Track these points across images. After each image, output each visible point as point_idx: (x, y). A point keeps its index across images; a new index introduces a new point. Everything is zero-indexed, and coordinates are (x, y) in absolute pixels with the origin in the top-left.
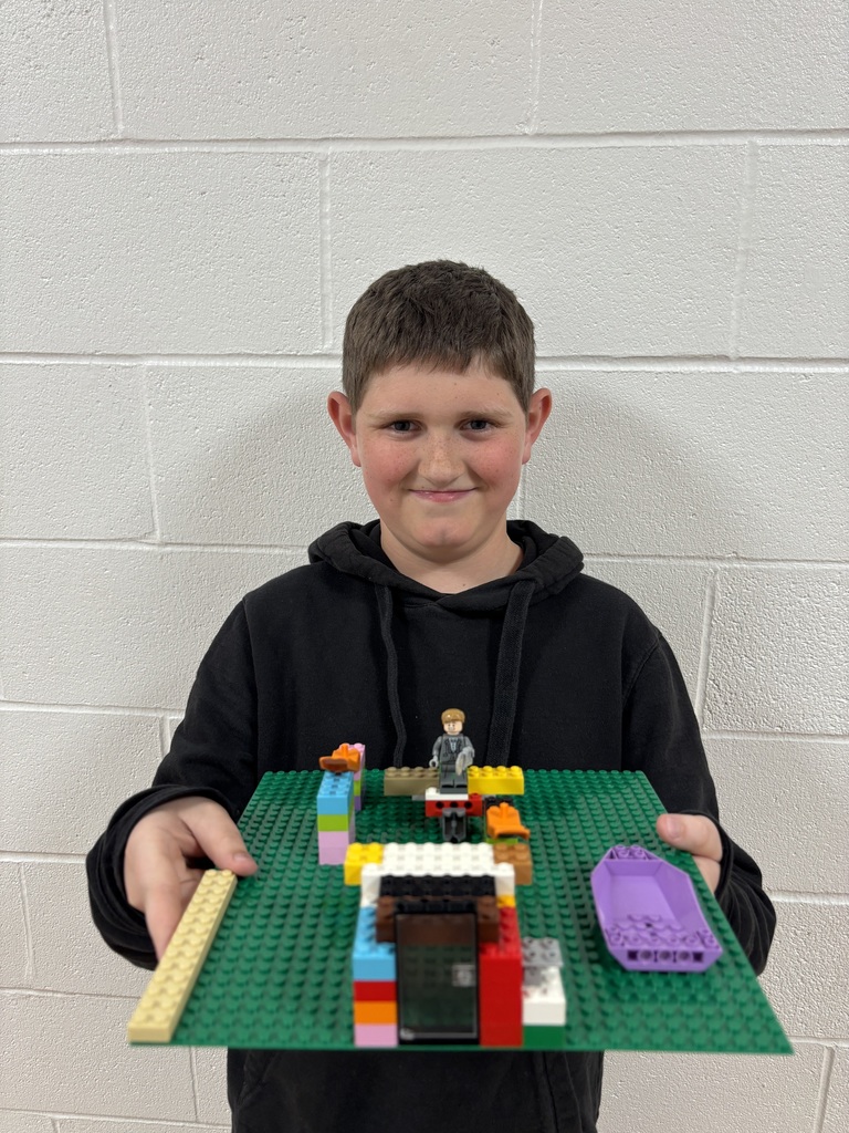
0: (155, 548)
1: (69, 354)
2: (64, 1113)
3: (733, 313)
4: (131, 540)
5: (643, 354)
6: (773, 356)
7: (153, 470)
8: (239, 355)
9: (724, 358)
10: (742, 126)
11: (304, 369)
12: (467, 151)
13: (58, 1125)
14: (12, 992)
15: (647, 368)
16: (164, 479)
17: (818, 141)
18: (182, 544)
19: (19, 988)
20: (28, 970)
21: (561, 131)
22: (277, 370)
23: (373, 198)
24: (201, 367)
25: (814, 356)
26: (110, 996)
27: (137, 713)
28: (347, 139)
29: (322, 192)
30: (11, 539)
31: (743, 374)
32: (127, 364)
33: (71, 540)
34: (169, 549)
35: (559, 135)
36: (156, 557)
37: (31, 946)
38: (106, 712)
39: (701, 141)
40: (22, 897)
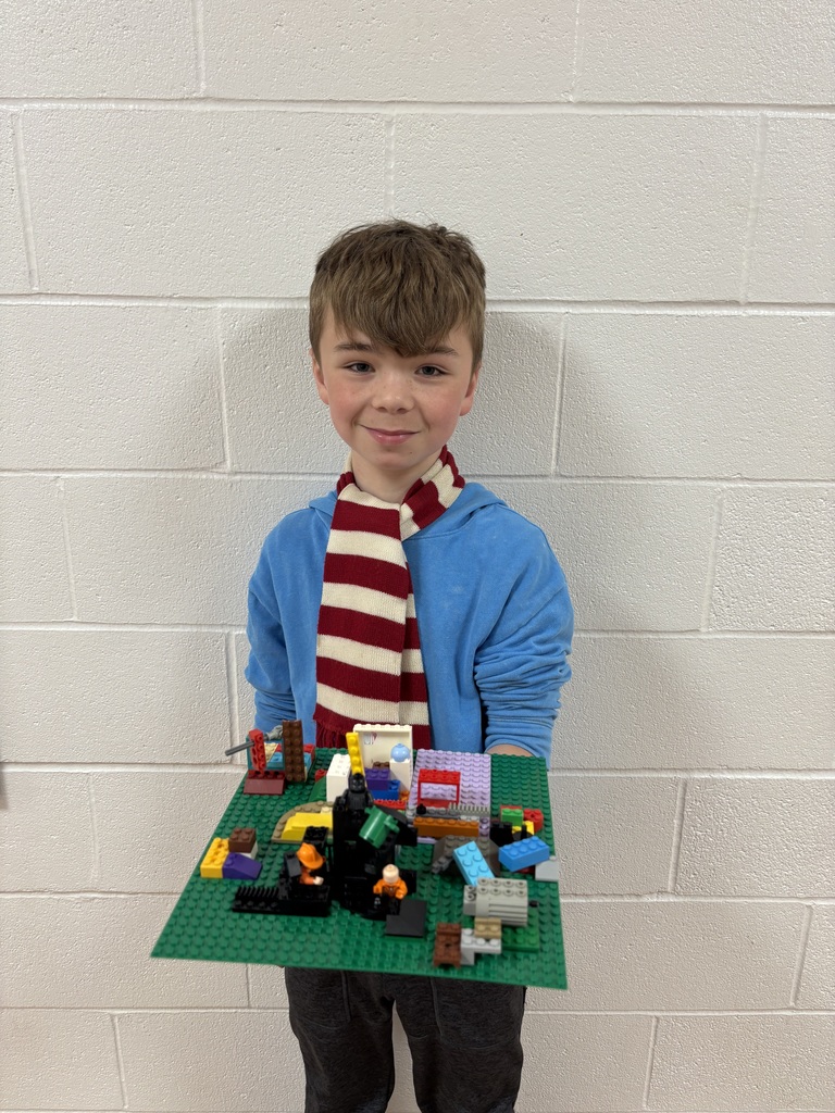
0: (226, 477)
2: (122, 1008)
3: (744, 263)
5: (665, 299)
6: (777, 301)
9: (735, 303)
10: (755, 101)
12: (517, 116)
13: (116, 1020)
15: (669, 311)
17: (817, 115)
18: (251, 473)
21: (601, 100)
23: (434, 157)
25: (811, 301)
27: (205, 630)
28: (411, 102)
29: (387, 150)
30: (87, 470)
31: (750, 317)
33: (146, 470)
34: (238, 477)
35: (600, 104)
38: (174, 630)
39: (721, 112)
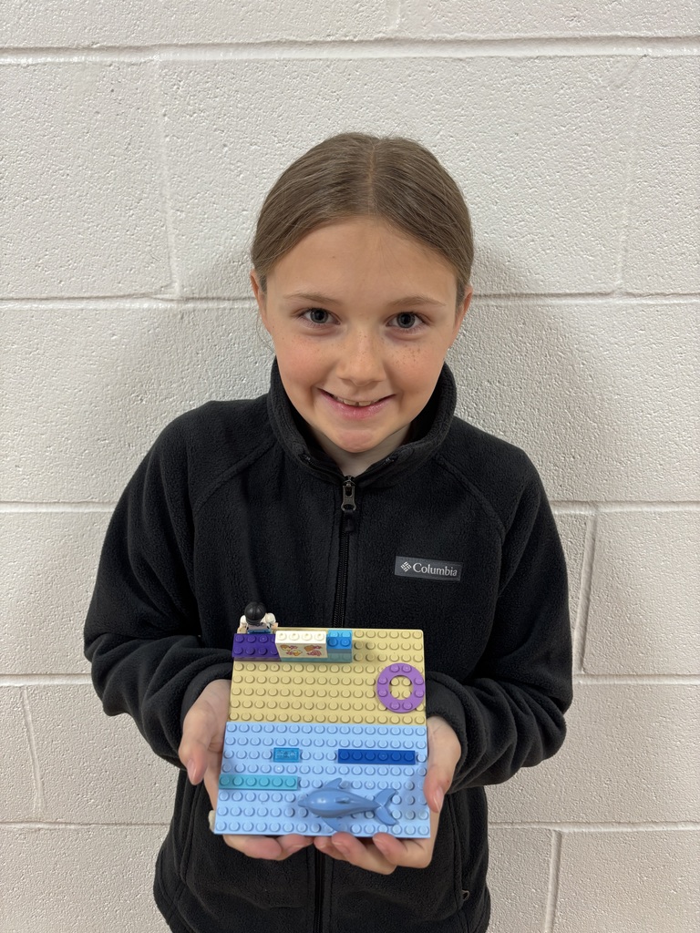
1: (59, 49)
4: (144, 296)
7: (170, 204)
8: (279, 43)
11: (362, 60)
14: (18, 826)
16: (183, 215)
19: (27, 822)
20: (37, 802)
22: (329, 63)
24: (230, 61)
26: (131, 824)
32: (134, 59)
36: (175, 315)
37: (38, 778)
40: (26, 724)
